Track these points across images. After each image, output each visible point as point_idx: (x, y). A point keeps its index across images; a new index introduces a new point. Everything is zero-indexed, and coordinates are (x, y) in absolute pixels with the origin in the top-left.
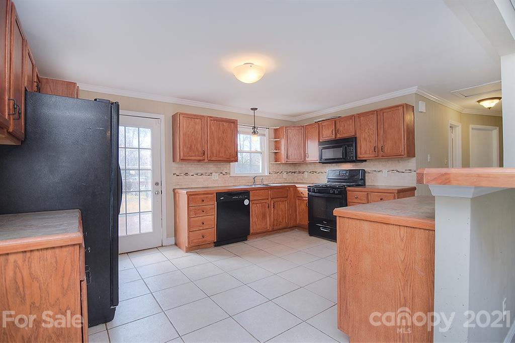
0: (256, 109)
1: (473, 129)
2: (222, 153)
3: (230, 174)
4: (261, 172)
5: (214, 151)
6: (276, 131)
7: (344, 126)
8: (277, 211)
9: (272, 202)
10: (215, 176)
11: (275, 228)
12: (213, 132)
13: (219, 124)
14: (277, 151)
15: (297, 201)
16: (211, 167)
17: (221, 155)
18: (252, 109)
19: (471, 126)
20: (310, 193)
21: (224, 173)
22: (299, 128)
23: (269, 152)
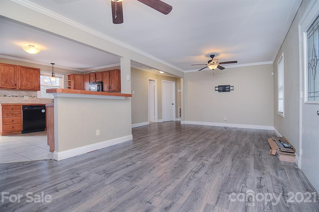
0: (54, 64)
1: (163, 82)
2: (29, 86)
3: (37, 97)
5: (24, 84)
6: (69, 76)
7: (98, 76)
10: (26, 98)
12: (22, 74)
13: (27, 70)
14: (69, 86)
16: (23, 93)
17: (28, 86)
18: (51, 64)
19: (162, 81)
21: (33, 96)
22: (81, 75)
23: (65, 87)
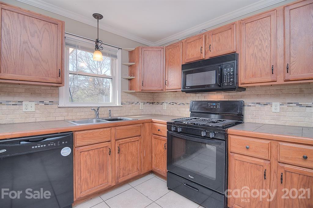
3: (57, 104)
4: (111, 102)
6: (131, 53)
7: (219, 40)
8: (125, 155)
9: (117, 146)
10: (29, 107)
11: (121, 180)
14: (132, 77)
15: (153, 140)
16: (21, 93)
18: (94, 16)
20: (170, 132)
21: (47, 102)
22: (158, 49)
23: (122, 78)
